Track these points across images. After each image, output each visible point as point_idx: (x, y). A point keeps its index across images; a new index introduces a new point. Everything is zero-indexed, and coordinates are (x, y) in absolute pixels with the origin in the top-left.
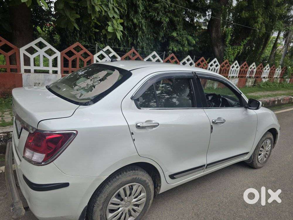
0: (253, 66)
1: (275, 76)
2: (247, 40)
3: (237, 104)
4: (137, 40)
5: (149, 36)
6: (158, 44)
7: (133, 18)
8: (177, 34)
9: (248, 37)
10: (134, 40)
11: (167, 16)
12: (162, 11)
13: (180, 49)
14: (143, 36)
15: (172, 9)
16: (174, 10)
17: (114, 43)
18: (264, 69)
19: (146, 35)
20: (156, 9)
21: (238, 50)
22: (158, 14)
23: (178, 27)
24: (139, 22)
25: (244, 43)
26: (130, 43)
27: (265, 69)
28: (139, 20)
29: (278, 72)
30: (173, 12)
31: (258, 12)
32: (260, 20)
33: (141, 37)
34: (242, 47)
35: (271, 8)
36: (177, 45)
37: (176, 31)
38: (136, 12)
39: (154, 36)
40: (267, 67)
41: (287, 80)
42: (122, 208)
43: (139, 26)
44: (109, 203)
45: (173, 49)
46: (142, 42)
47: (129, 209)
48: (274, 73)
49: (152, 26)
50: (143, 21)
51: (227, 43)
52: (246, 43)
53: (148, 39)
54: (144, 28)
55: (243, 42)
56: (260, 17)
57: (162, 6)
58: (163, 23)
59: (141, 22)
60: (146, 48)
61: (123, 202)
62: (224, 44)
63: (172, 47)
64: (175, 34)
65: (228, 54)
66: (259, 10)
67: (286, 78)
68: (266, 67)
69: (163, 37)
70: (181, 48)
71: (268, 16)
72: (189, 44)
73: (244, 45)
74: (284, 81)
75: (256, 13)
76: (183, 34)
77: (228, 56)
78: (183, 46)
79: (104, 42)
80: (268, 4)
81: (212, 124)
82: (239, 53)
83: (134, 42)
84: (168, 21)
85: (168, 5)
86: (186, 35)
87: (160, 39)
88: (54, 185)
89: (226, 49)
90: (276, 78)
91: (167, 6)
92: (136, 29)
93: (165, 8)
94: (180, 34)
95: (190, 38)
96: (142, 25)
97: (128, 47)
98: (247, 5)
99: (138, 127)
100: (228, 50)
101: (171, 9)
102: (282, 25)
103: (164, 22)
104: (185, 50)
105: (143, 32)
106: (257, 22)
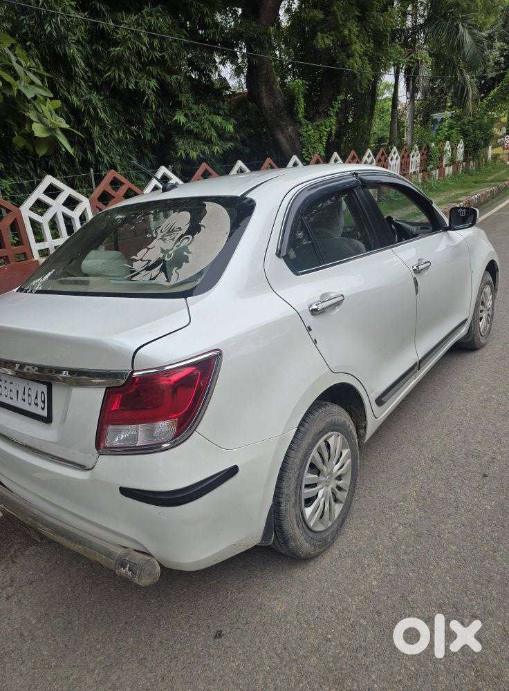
0: (369, 157)
1: (411, 171)
2: (340, 102)
3: (421, 228)
4: (93, 151)
5: (121, 135)
6: (146, 151)
7: (66, 94)
8: (186, 115)
9: (339, 93)
10: (85, 152)
11: (150, 75)
12: (134, 65)
13: (203, 152)
14: (105, 136)
15: (158, 54)
16: (163, 57)
17: (36, 171)
18: (390, 159)
19: (111, 131)
20: (117, 61)
21: (327, 128)
22: (127, 71)
23: (183, 99)
24: (85, 102)
25: (335, 111)
26: (77, 160)
27: (392, 159)
28: (82, 96)
29: (416, 159)
30: (161, 62)
31: (350, 31)
32: (358, 47)
33: (102, 140)
34: (333, 120)
35: (373, 17)
36: (194, 144)
37: (181, 109)
38: (70, 77)
39: (131, 133)
40: (394, 153)
41: (434, 172)
42: (323, 490)
43: (89, 113)
44: (303, 486)
45: (187, 155)
46: (108, 154)
47: (332, 488)
48: (409, 163)
49: (119, 108)
50: (95, 97)
51: (300, 116)
52: (338, 108)
53: (119, 142)
54: (103, 115)
55: (333, 107)
56: (356, 43)
57: (130, 49)
58: (144, 94)
59: (90, 101)
60: (120, 165)
61: (322, 478)
62: (296, 122)
63: (185, 151)
64: (180, 118)
65: (310, 143)
66: (349, 24)
67: (432, 169)
68: (392, 154)
69: (152, 131)
70: (206, 149)
71: (369, 36)
72: (222, 135)
73: (337, 114)
74: (430, 176)
75: (346, 32)
76: (198, 115)
77: (310, 147)
78: (209, 142)
79: (9, 174)
80: (364, 9)
81: (415, 275)
82: (330, 134)
83: (87, 156)
84: (155, 87)
85: (145, 45)
86: (207, 116)
87: (148, 136)
88: (215, 479)
89: (302, 130)
90: (414, 173)
91: (144, 48)
92: (84, 121)
93: (139, 54)
94: (192, 115)
95: (218, 120)
96: (95, 109)
97: (77, 173)
98: (321, 16)
99: (314, 312)
100: (306, 132)
101: (156, 56)
102: (400, 53)
103: (149, 92)
104: (215, 151)
105: (103, 127)
106: (352, 56)
